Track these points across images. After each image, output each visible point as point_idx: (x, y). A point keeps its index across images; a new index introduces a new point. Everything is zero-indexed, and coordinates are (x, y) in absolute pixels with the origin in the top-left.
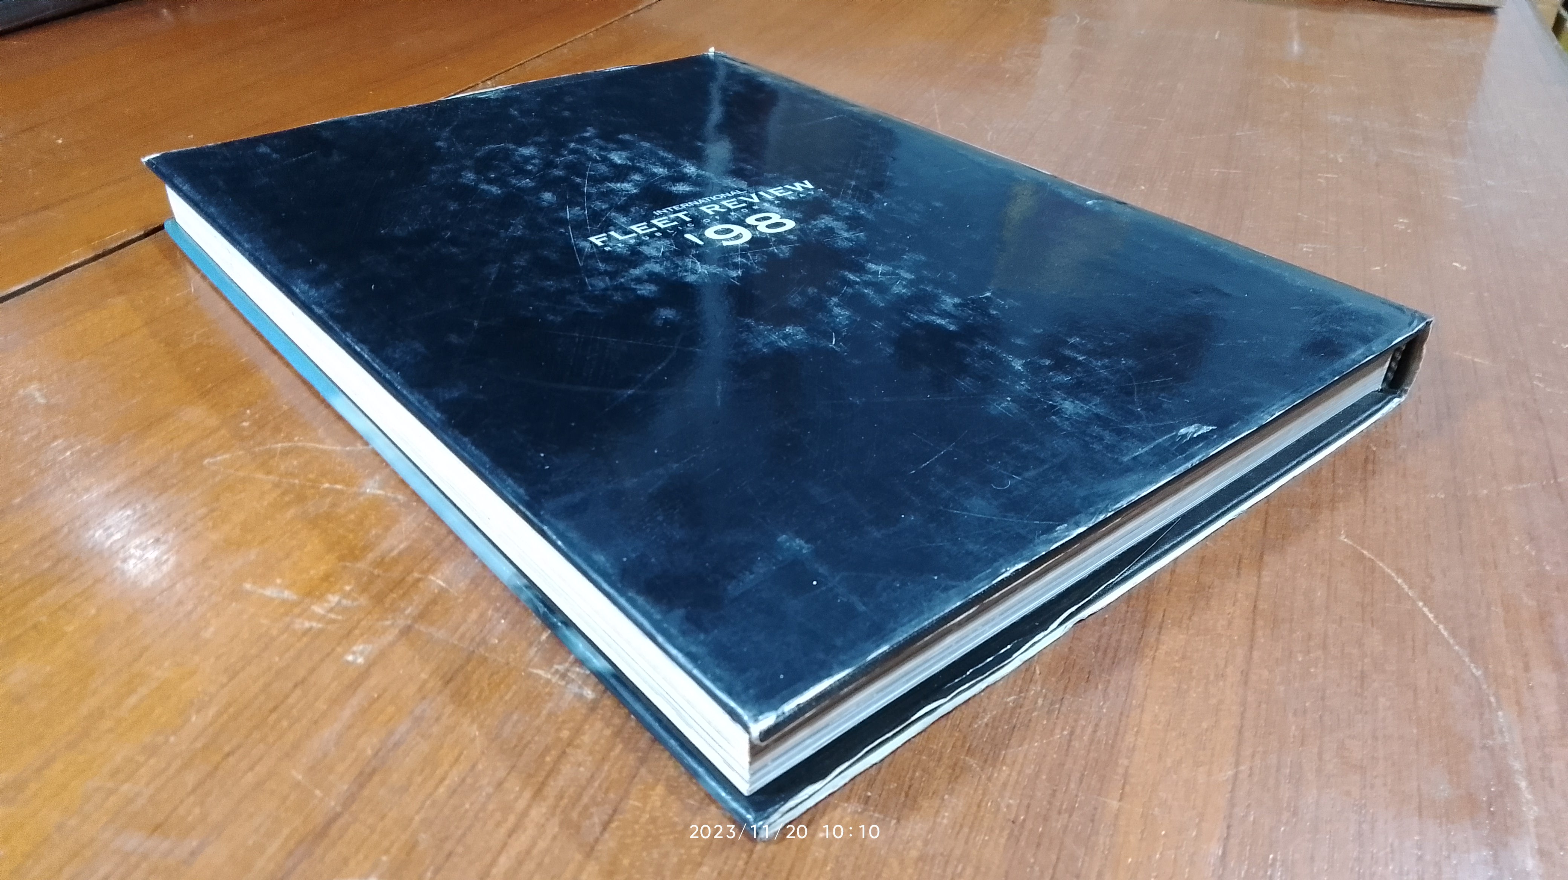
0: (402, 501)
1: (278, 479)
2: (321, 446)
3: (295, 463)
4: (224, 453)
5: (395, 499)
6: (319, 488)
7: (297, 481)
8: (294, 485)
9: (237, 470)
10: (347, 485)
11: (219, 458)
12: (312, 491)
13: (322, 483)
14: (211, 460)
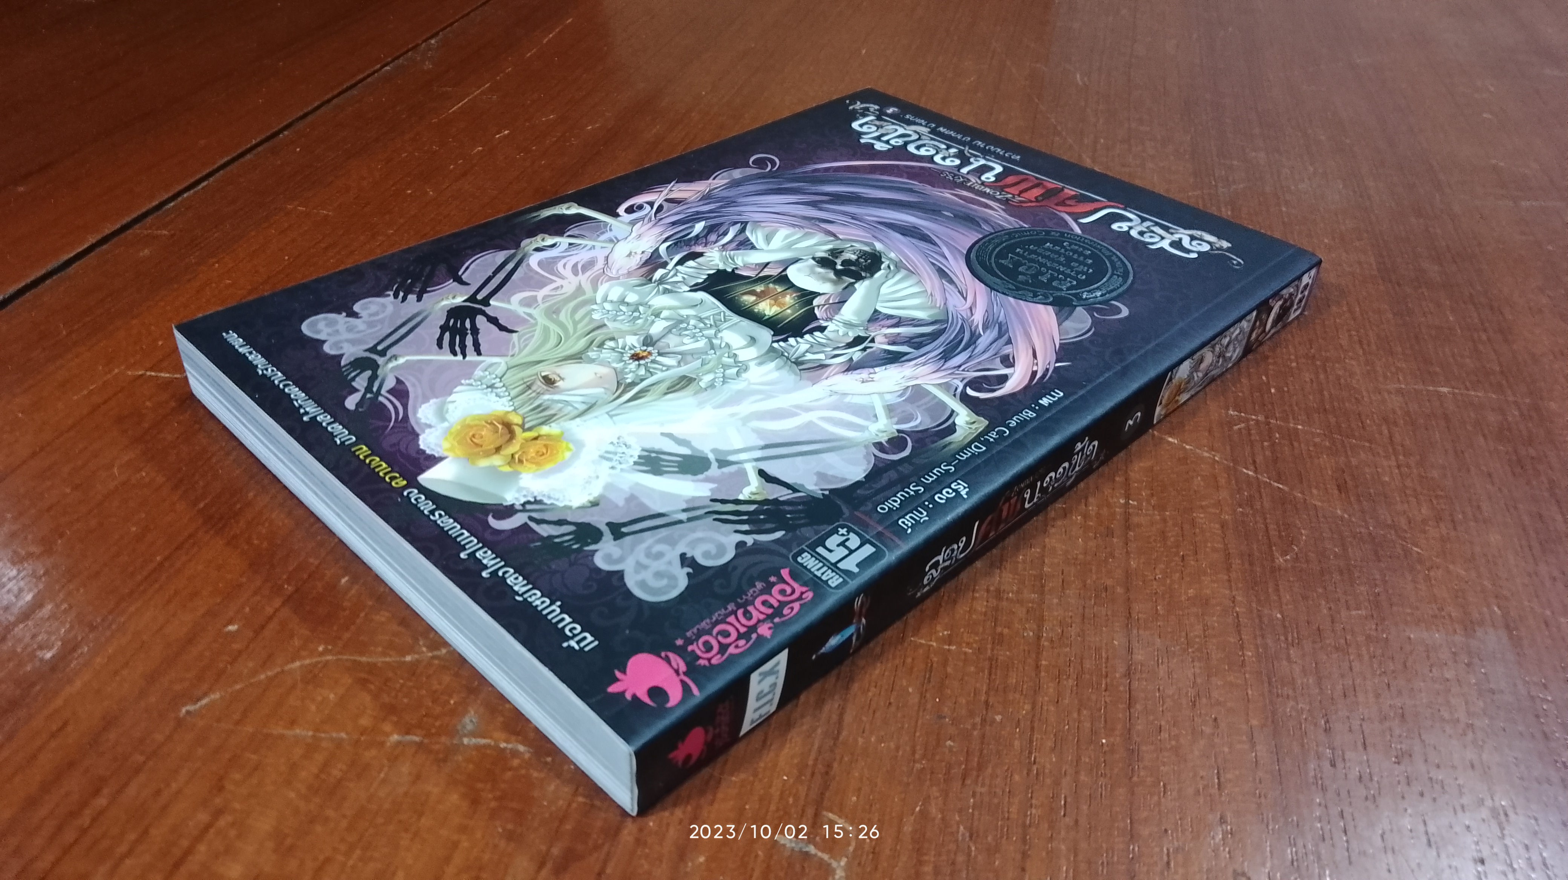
0: (527, 756)
1: (310, 733)
2: (364, 659)
3: (332, 696)
4: (211, 690)
5: (515, 754)
6: (382, 744)
7: (343, 735)
8: (339, 744)
9: (238, 723)
10: (428, 735)
11: (204, 702)
12: (373, 752)
13: (388, 735)
14: (190, 708)
